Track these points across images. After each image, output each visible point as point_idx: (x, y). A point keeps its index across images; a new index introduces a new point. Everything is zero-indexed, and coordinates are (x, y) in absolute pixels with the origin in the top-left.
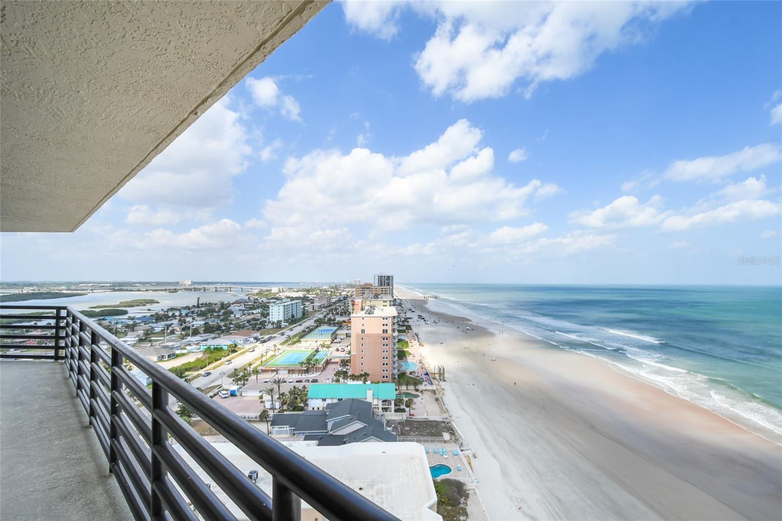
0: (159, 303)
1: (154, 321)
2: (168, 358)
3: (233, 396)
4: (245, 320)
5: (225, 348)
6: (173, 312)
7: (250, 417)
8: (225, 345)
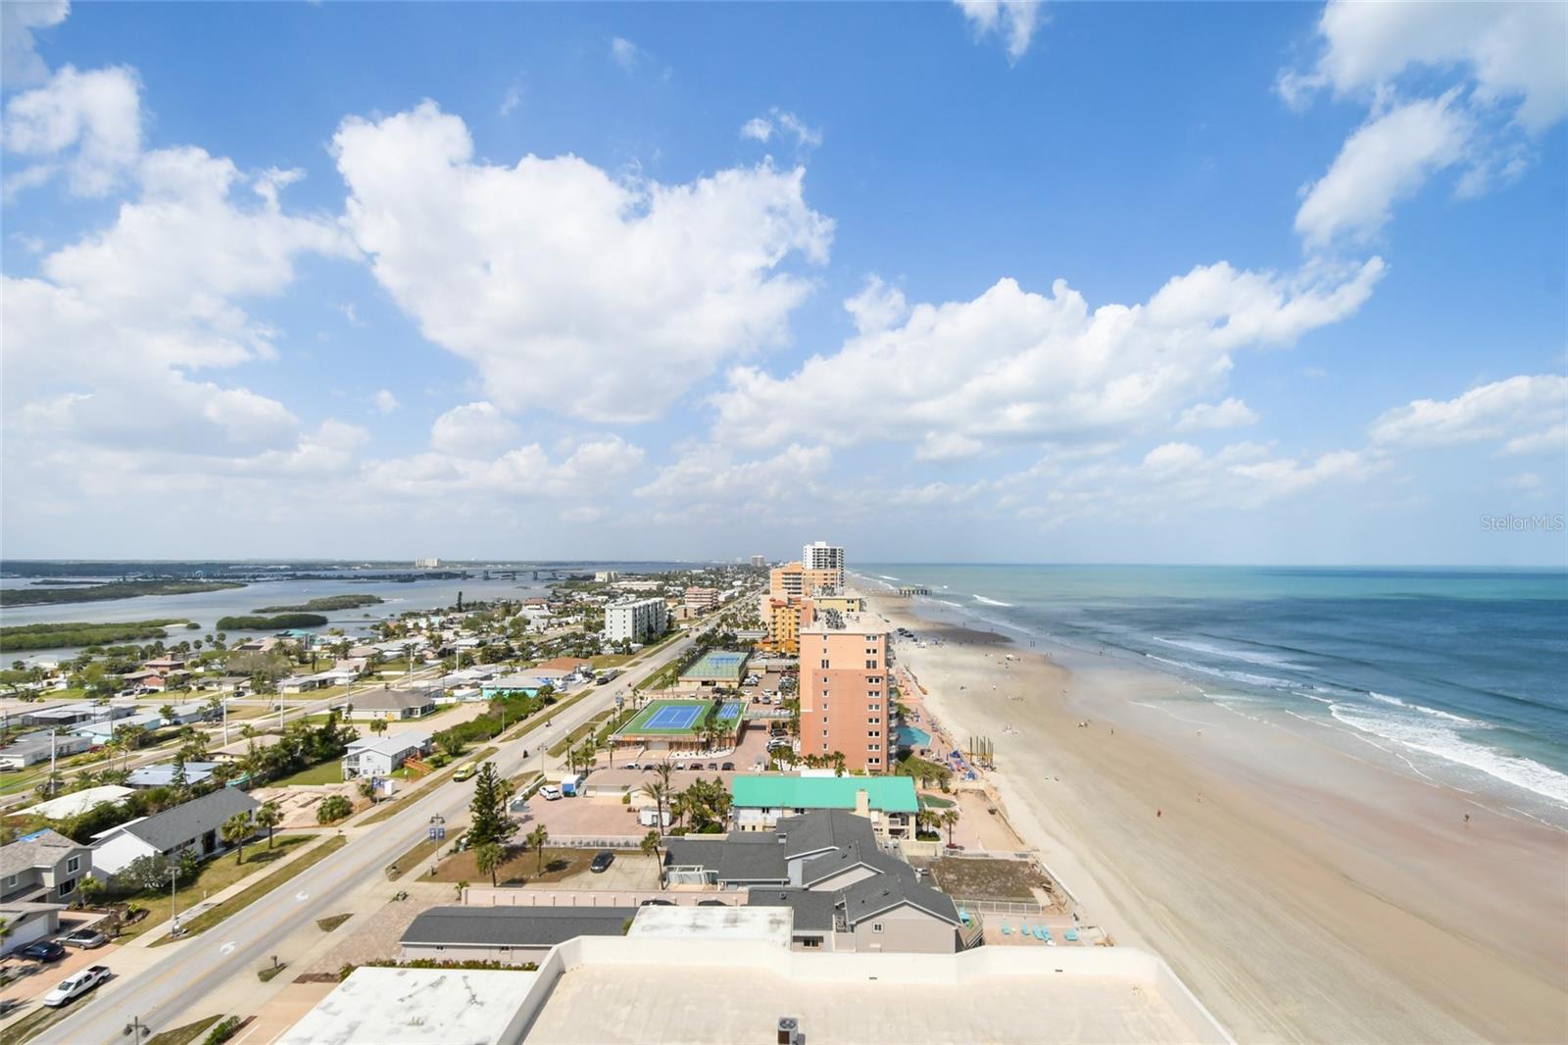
0: (382, 602)
1: (381, 638)
2: (422, 713)
3: (569, 796)
4: (554, 637)
5: (532, 694)
6: (415, 621)
7: (615, 843)
8: (530, 689)
